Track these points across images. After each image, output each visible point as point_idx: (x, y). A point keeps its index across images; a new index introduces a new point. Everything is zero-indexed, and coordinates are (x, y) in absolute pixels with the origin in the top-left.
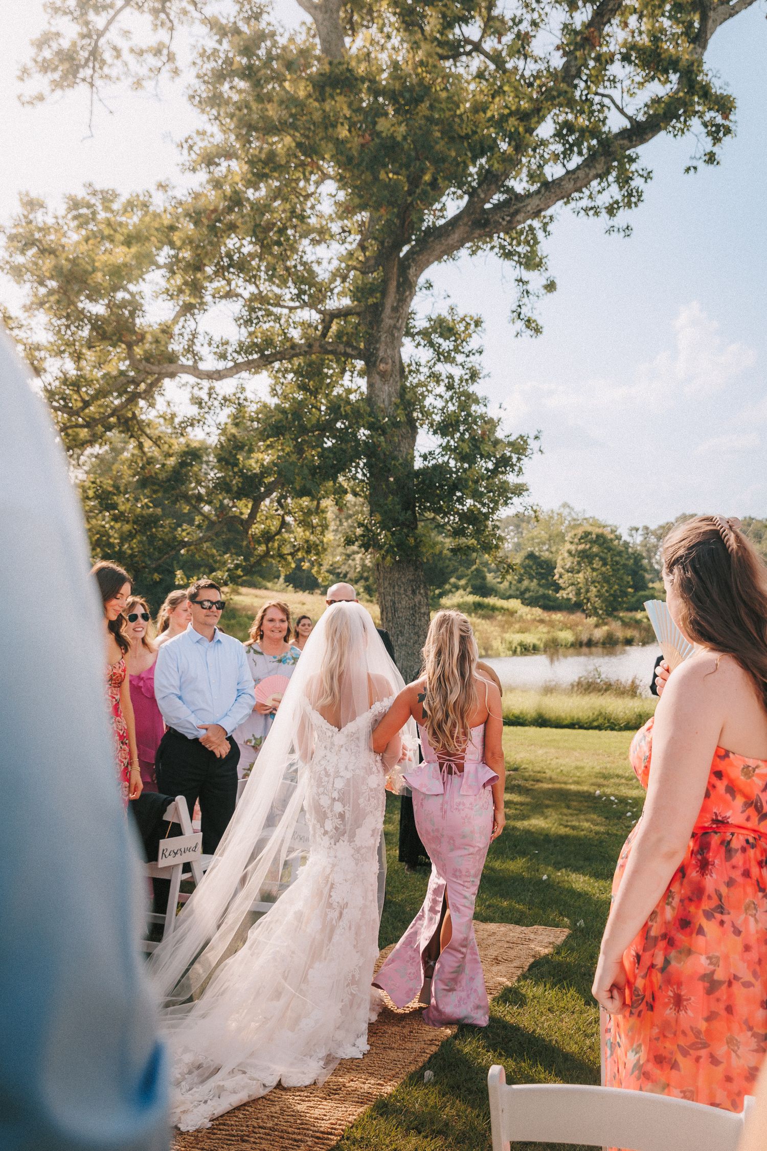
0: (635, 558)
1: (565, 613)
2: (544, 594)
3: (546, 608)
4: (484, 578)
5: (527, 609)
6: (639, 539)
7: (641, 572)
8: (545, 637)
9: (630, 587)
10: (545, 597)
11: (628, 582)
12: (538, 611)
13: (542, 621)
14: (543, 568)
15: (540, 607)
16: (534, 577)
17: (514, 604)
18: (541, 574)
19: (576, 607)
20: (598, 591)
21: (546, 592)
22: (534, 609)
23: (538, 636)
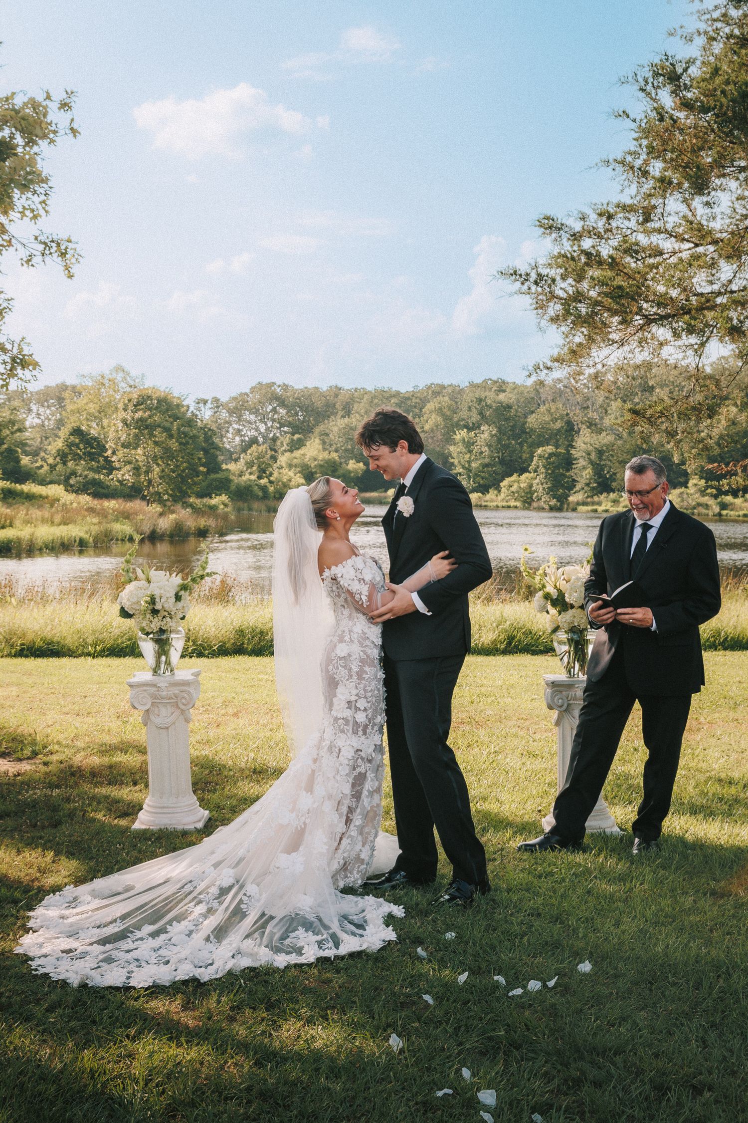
0: (205, 434)
1: (120, 501)
2: (94, 479)
3: (96, 495)
4: (18, 461)
5: (71, 497)
6: (206, 414)
7: (212, 451)
8: (95, 529)
9: (203, 465)
10: (95, 483)
11: (200, 459)
12: (85, 499)
13: (91, 510)
14: (92, 448)
15: (89, 494)
16: (80, 458)
17: (55, 490)
18: (90, 454)
19: (134, 492)
20: (163, 471)
21: (97, 477)
22: (81, 497)
23: (86, 528)
